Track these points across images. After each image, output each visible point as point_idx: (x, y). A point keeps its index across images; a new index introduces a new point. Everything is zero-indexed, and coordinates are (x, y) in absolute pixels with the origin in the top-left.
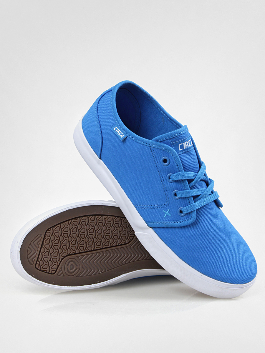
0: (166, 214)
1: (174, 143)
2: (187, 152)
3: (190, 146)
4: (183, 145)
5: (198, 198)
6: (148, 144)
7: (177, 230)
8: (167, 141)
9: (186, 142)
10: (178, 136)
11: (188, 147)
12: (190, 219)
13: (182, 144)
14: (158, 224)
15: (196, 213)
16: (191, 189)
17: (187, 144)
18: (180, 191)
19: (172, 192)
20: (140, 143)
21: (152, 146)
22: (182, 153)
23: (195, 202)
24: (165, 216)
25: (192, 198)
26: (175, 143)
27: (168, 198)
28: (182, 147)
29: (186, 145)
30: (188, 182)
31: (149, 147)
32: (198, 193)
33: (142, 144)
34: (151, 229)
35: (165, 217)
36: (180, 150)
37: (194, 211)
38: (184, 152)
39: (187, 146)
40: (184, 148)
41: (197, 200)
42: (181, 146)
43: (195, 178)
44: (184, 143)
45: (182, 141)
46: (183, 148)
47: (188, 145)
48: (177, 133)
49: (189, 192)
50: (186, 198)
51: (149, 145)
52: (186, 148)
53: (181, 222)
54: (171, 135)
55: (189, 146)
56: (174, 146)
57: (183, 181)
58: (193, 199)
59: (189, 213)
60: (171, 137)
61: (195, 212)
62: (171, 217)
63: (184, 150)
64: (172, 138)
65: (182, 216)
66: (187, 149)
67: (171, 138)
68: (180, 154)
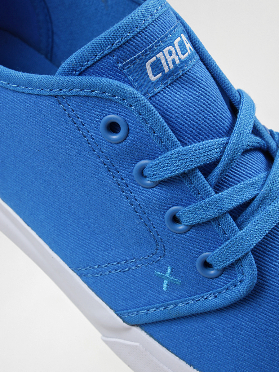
0: (166, 282)
1: (127, 63)
2: (179, 78)
3: (183, 57)
4: (159, 60)
5: (249, 210)
6: (46, 92)
7: (212, 321)
8: (103, 62)
9: (166, 50)
10: (134, 37)
11: (177, 62)
12: (241, 281)
13: (154, 58)
14: (154, 313)
15: (253, 262)
16: (216, 193)
17: (170, 53)
18: (185, 206)
19: (163, 215)
20: (24, 91)
21: (61, 93)
22: (162, 86)
23: (240, 227)
24: (165, 286)
25: (230, 218)
26: (132, 61)
27: (156, 235)
28: (157, 67)
29: (170, 59)
30: (204, 174)
31: (53, 99)
32: (246, 196)
33: (31, 92)
34: (137, 331)
35: (165, 288)
36: (153, 78)
37: (247, 254)
38: (169, 81)
39: (174, 61)
40: (166, 70)
41: (247, 220)
42: (152, 65)
43: (221, 156)
44: (160, 55)
45: (150, 48)
46: (163, 71)
47: (177, 54)
48: (129, 28)
49: (216, 202)
50: (209, 221)
51: (52, 93)
52: (172, 66)
53: (216, 297)
54: (110, 40)
55: (179, 58)
56: (130, 73)
57: (185, 176)
58: (234, 220)
59: (232, 266)
60: (114, 47)
61: (251, 256)
62: (182, 285)
63: (166, 76)
64: (118, 48)
65: (213, 278)
66: (177, 68)
67: (114, 50)
68: (156, 91)
